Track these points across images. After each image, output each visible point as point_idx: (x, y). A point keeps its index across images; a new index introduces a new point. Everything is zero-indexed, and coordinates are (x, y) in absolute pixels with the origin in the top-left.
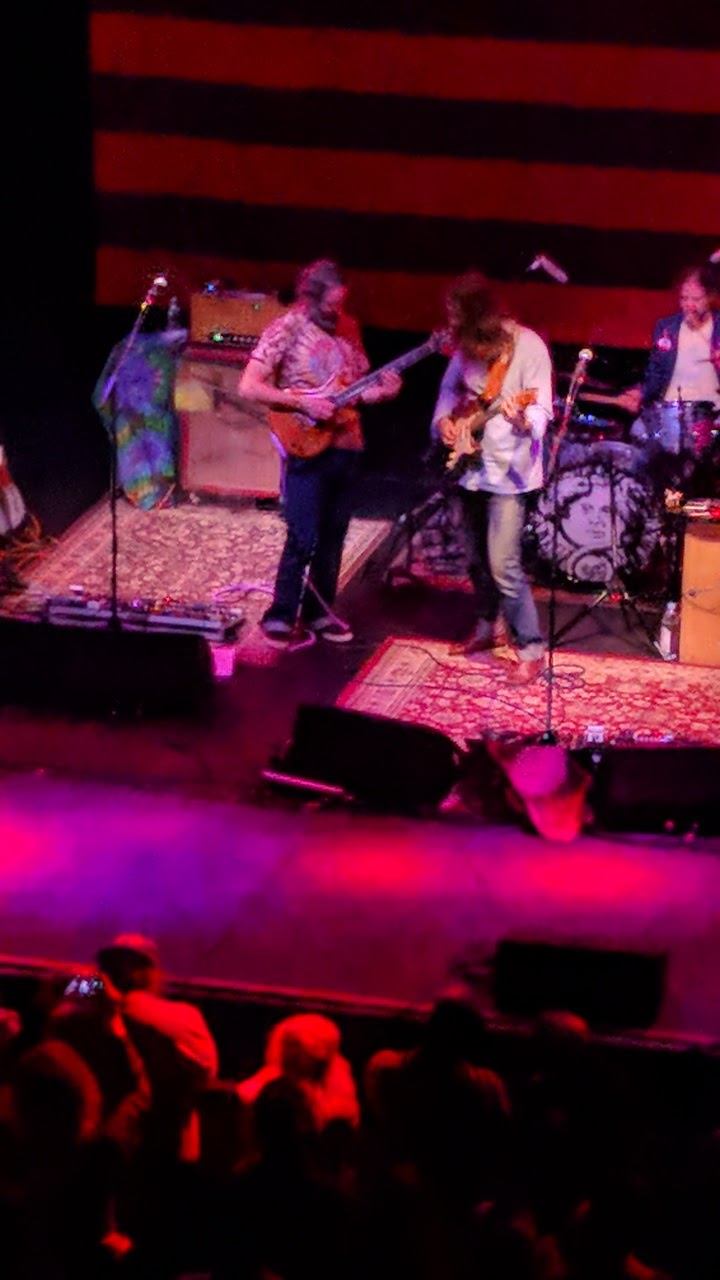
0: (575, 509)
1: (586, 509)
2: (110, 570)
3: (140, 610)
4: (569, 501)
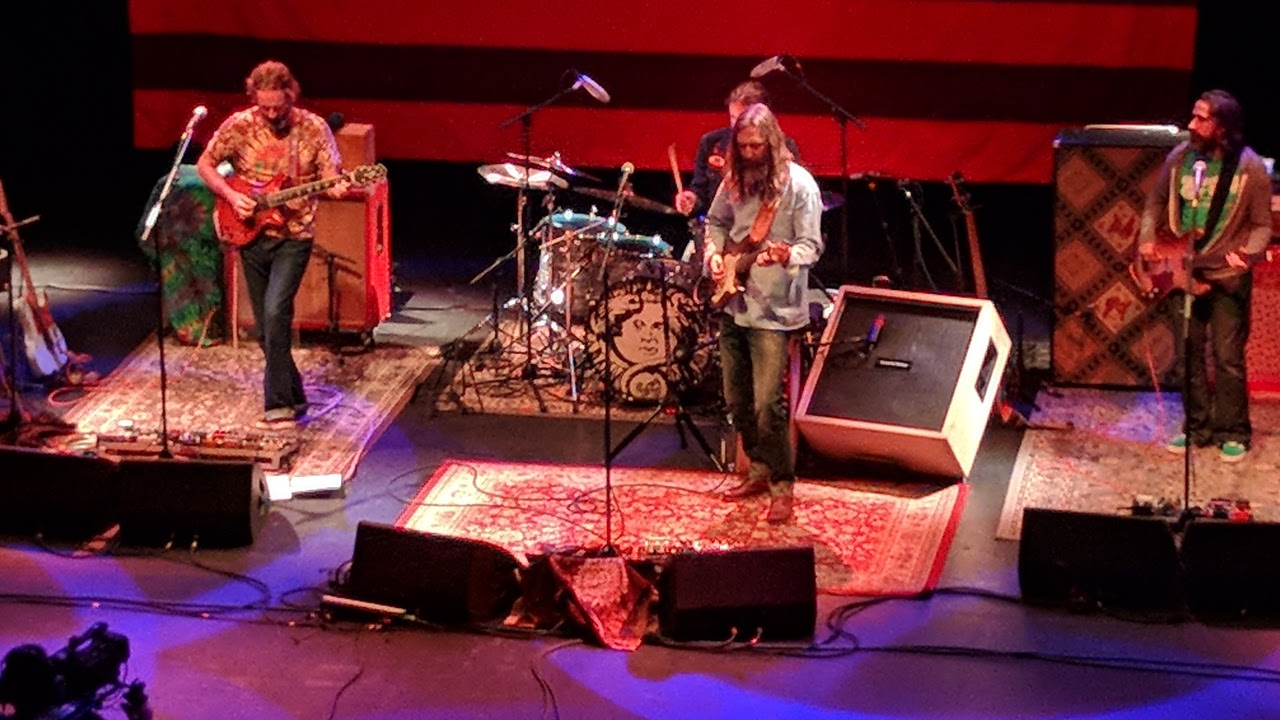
0: (627, 325)
1: (638, 326)
2: (159, 406)
3: (192, 443)
4: (621, 319)
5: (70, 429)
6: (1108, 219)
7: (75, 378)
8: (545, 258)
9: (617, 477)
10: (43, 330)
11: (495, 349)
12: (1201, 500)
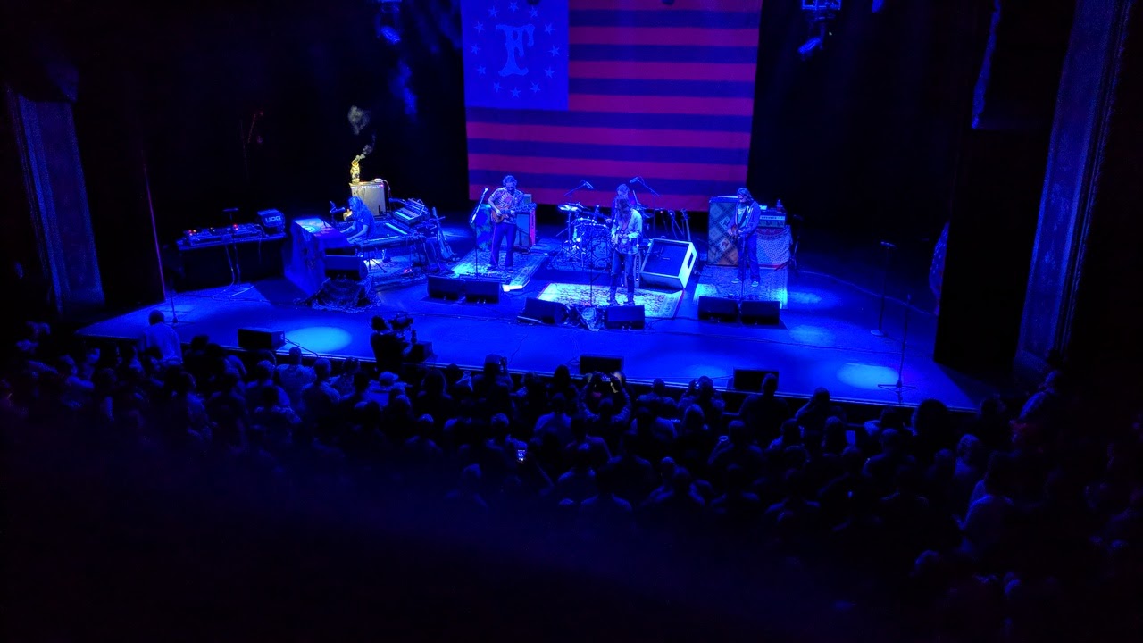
0: (597, 248)
1: (600, 248)
2: (475, 267)
3: (484, 276)
4: (595, 246)
5: (453, 272)
6: (723, 221)
7: (454, 259)
8: (576, 230)
9: (594, 287)
10: (445, 246)
11: (562, 254)
12: (745, 295)
